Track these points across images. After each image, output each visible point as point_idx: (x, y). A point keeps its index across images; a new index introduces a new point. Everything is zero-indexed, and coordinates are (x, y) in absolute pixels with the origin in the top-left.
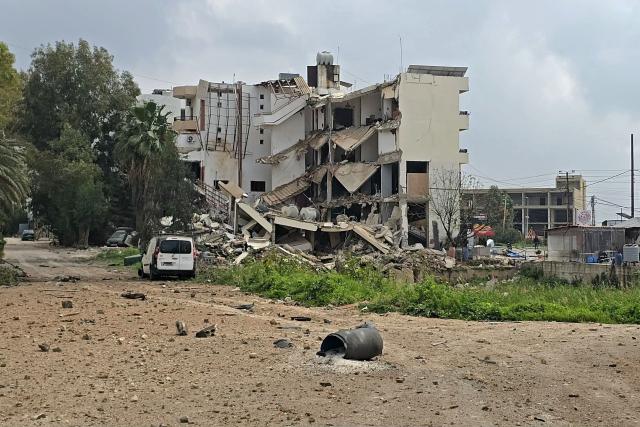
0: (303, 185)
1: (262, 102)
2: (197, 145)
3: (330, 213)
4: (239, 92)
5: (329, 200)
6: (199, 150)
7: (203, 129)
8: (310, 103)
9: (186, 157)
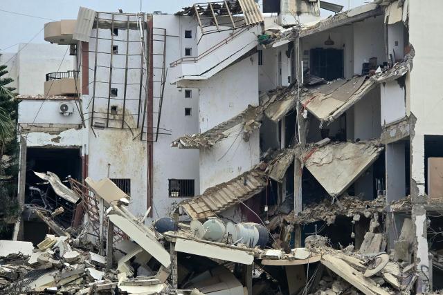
0: (253, 184)
1: (187, 43)
2: (76, 119)
3: (298, 232)
4: (148, 27)
5: (299, 211)
6: (80, 127)
7: (86, 92)
8: (265, 40)
9: (57, 140)
